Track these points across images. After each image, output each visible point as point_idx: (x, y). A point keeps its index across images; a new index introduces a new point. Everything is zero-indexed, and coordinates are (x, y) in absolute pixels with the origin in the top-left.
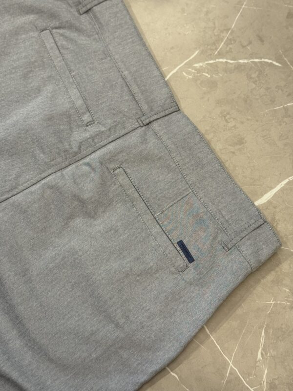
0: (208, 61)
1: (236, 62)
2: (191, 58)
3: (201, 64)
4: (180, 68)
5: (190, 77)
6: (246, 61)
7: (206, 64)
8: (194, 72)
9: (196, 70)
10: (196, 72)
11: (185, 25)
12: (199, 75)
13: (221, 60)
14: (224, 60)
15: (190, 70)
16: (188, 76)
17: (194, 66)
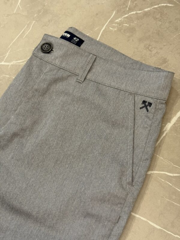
0: (123, 16)
1: (143, 11)
2: (112, 17)
3: (120, 19)
4: (107, 25)
5: (116, 29)
6: (149, 9)
7: (123, 18)
8: (117, 26)
9: (118, 24)
12: (121, 26)
13: (132, 13)
14: (135, 12)
15: (114, 25)
16: (114, 29)
17: (116, 22)
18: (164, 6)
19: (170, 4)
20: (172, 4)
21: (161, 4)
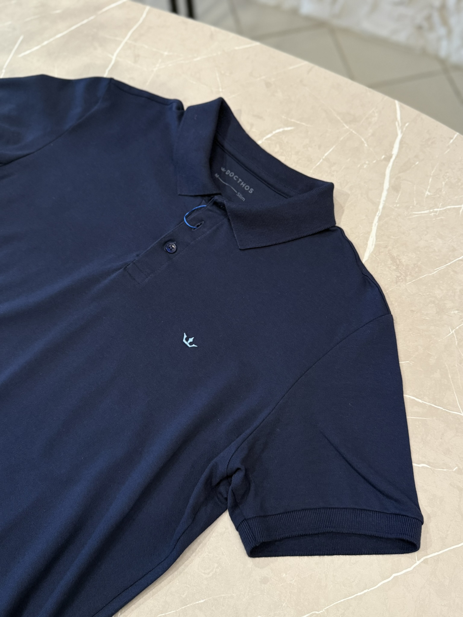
18: (279, 133)
19: (288, 127)
20: (291, 126)
21: (275, 130)
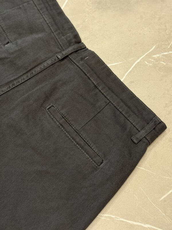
0: (163, 53)
2: (150, 51)
3: (158, 55)
4: (143, 58)
5: (151, 65)
7: (162, 55)
8: (153, 62)
9: (155, 60)
10: (155, 61)
11: (144, 28)
12: (157, 63)
15: (151, 60)
16: (149, 64)
17: (153, 57)
